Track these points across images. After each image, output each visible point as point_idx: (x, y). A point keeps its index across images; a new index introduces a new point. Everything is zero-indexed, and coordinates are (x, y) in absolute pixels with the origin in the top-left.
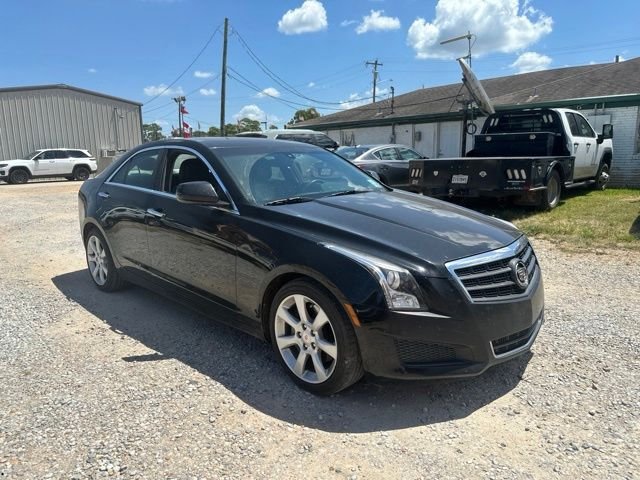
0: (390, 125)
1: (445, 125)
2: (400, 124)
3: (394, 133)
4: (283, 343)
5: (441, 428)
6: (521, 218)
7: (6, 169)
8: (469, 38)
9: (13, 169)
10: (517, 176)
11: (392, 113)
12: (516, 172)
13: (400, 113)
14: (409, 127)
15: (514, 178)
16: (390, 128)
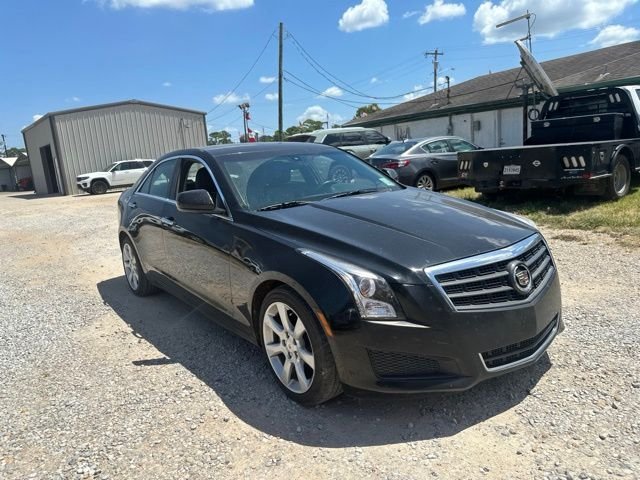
0: (446, 115)
1: (505, 112)
2: (457, 114)
3: (451, 124)
4: (272, 350)
5: (423, 446)
6: (580, 210)
7: (88, 181)
8: (528, 18)
9: (94, 181)
10: (575, 164)
11: (449, 103)
12: (574, 159)
13: (456, 103)
14: (467, 116)
15: (572, 166)
16: (447, 119)
